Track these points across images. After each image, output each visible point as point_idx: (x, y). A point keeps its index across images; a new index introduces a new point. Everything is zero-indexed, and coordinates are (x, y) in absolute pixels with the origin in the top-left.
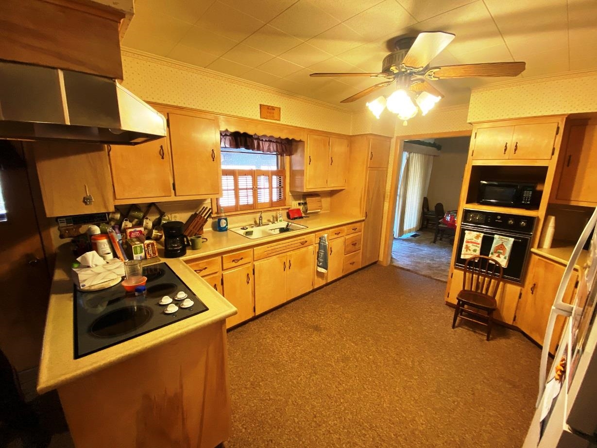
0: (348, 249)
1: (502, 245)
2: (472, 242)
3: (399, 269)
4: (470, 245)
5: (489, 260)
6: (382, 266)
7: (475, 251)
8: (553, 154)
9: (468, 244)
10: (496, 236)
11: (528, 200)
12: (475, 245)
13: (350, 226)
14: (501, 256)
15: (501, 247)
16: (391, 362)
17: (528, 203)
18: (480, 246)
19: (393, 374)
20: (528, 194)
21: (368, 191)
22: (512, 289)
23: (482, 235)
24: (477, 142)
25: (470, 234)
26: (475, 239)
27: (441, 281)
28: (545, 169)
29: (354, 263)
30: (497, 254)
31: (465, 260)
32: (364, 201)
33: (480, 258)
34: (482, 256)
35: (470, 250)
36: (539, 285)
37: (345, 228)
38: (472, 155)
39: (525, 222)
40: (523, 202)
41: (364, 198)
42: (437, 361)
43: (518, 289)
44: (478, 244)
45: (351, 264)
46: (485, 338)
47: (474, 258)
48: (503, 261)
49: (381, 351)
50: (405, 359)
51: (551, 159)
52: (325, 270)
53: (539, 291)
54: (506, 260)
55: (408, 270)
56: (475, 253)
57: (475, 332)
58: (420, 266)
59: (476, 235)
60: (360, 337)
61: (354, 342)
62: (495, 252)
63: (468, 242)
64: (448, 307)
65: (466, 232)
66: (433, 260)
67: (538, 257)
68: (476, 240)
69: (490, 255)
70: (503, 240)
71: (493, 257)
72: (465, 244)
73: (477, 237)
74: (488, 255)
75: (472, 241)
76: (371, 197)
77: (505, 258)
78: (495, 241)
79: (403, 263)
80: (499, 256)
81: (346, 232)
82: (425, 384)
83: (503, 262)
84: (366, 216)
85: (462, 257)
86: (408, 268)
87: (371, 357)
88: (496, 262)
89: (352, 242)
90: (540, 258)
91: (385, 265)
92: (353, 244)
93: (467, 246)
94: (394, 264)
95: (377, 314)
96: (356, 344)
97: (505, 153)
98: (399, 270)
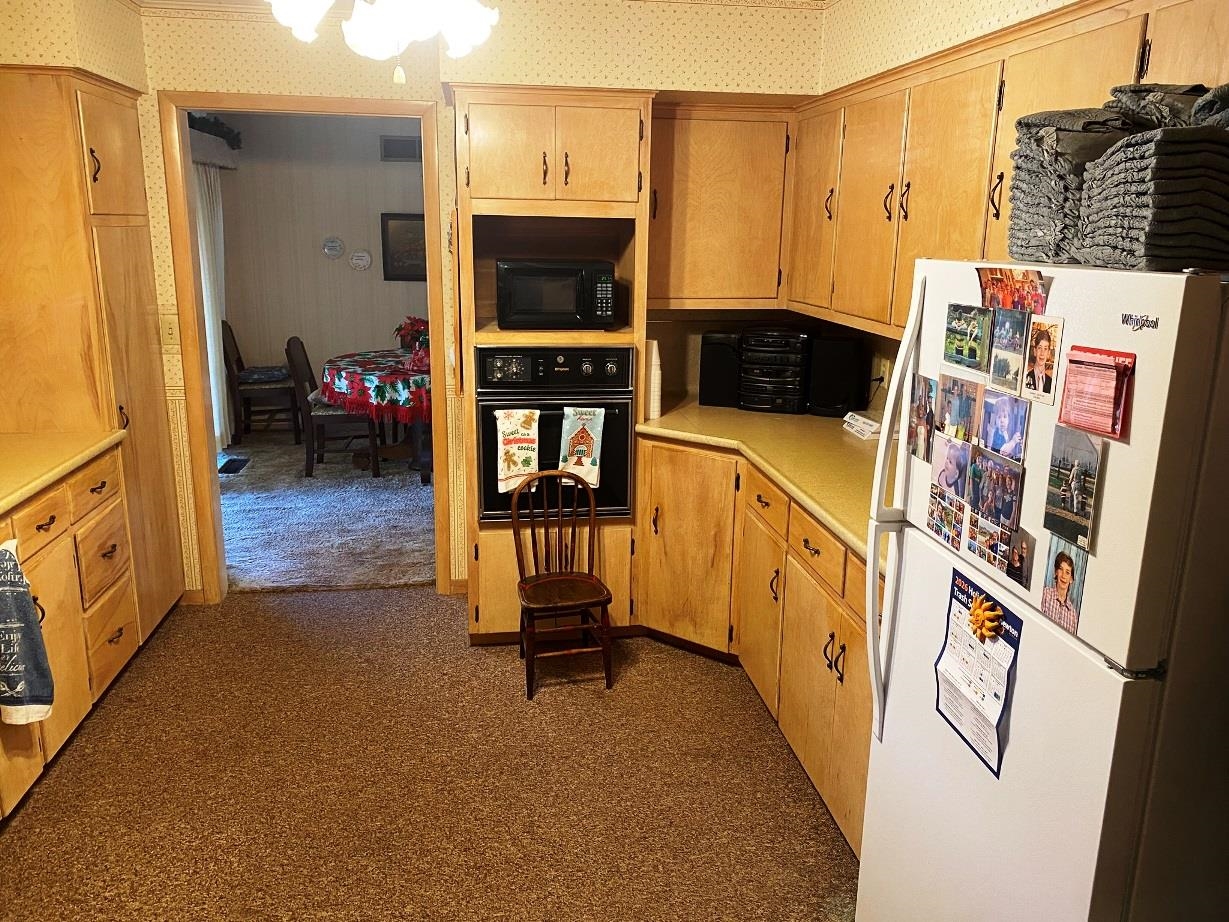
0: (92, 582)
1: (583, 430)
2: (517, 441)
3: (271, 598)
4: (514, 448)
5: (561, 477)
6: (203, 608)
7: (526, 462)
8: (640, 189)
9: (508, 447)
10: (567, 410)
11: (607, 307)
12: (524, 445)
13: (80, 476)
14: (584, 459)
15: (582, 437)
16: (470, 881)
17: (609, 313)
18: (536, 446)
19: (499, 909)
20: (604, 291)
21: (111, 317)
22: (614, 536)
23: (537, 413)
24: (474, 144)
25: (508, 417)
26: (522, 431)
27: (414, 586)
28: (628, 225)
29: (121, 630)
30: (575, 459)
31: (508, 495)
32: (104, 361)
33: (541, 479)
34: (546, 473)
35: (515, 463)
36: (666, 508)
37: (65, 492)
38: (468, 184)
39: (614, 362)
40: (599, 313)
41: (102, 350)
42: (559, 801)
43: (624, 531)
44: (532, 441)
45: (110, 641)
46: (603, 684)
47: (529, 485)
48: (589, 472)
49: (421, 872)
50: (491, 848)
51: (637, 202)
52: (46, 707)
53: (668, 522)
54: (596, 469)
55: (302, 589)
56: (528, 470)
57: (575, 682)
58: (322, 562)
59: (523, 419)
60: (327, 874)
61: (320, 906)
62: (571, 454)
63: (508, 442)
64: (481, 651)
65: (498, 413)
66: (344, 531)
67: (650, 443)
68: (526, 432)
69: (561, 465)
70: (584, 417)
71: (568, 466)
72: (501, 449)
73: (527, 423)
74: (556, 467)
75: (518, 436)
76: (122, 340)
77: (594, 463)
78: (566, 425)
79: (267, 573)
80: (579, 463)
81: (71, 507)
82: (580, 874)
83: (591, 474)
84: (125, 424)
85: (502, 488)
86: (298, 582)
87: (408, 910)
88: (577, 479)
89: (101, 547)
90: (656, 443)
91: (217, 600)
92: (104, 556)
93: (507, 453)
94: (242, 585)
95: (319, 772)
96: (338, 905)
97: (545, 183)
98: (273, 601)
